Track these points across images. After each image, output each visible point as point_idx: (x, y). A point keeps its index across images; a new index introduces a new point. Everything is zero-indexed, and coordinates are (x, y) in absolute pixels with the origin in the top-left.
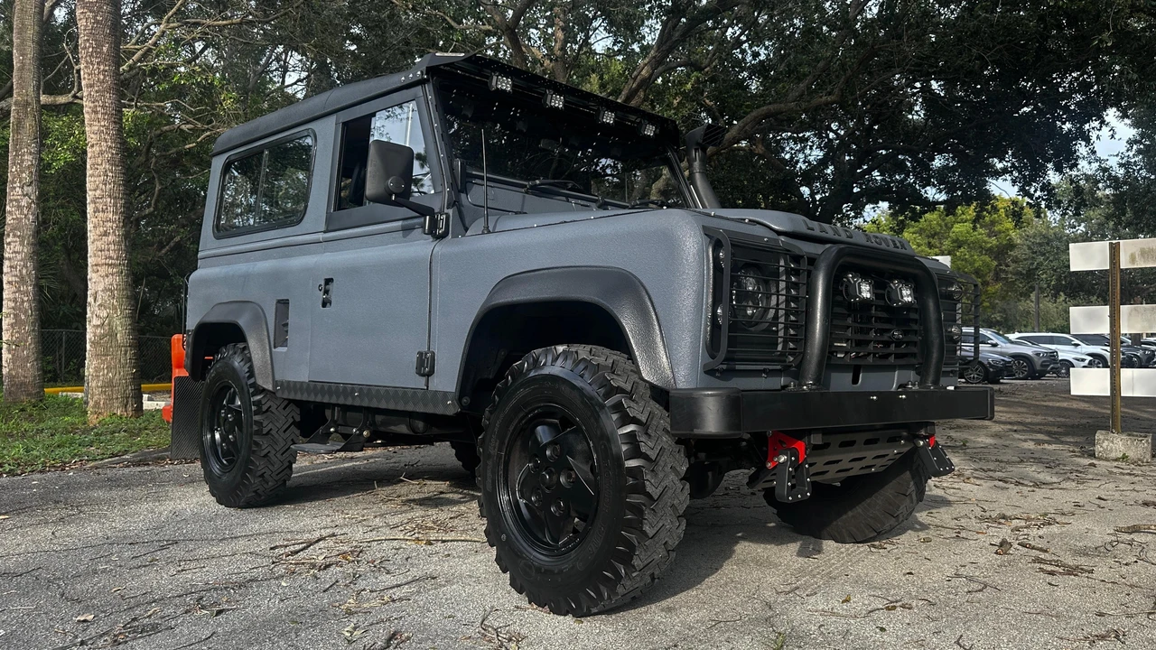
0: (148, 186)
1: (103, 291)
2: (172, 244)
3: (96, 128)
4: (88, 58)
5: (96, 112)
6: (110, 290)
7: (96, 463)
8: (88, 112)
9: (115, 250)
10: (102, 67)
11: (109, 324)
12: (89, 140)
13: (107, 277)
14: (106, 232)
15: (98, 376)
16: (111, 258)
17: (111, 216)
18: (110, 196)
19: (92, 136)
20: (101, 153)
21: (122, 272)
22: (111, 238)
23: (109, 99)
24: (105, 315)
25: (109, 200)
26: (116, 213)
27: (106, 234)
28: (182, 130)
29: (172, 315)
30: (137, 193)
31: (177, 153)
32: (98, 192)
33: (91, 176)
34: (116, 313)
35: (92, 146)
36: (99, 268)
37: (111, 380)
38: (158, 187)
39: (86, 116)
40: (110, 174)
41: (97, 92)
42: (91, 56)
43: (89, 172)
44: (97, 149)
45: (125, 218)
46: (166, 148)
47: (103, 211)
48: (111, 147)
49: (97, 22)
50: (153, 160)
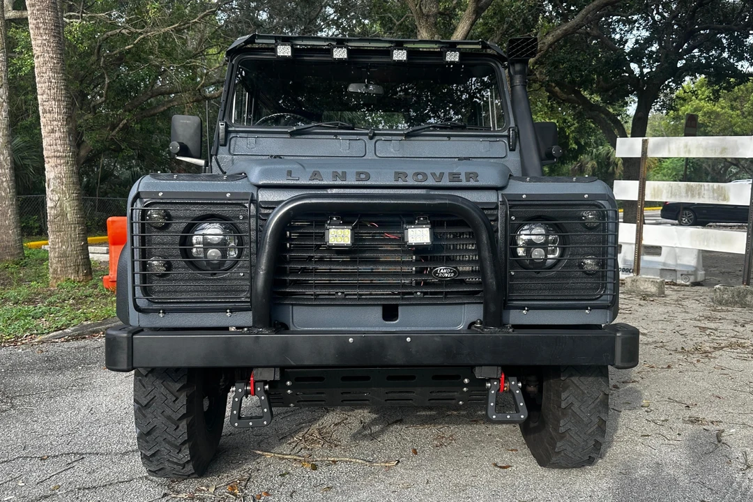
1: (54, 179)
2: (121, 125)
3: (40, 42)
5: (38, 28)
6: (59, 177)
8: (32, 29)
9: (61, 145)
11: (61, 206)
12: (35, 52)
13: (57, 167)
14: (53, 129)
16: (58, 151)
17: (56, 116)
18: (54, 99)
19: (37, 48)
20: (45, 63)
21: (68, 163)
22: (57, 135)
23: (48, 16)
24: (58, 198)
25: (54, 102)
26: (60, 114)
27: (53, 131)
28: (123, 34)
31: (120, 53)
32: (45, 96)
33: (40, 82)
34: (65, 196)
35: (38, 57)
36: (50, 160)
37: (64, 252)
39: (31, 31)
40: (53, 81)
41: (38, 10)
43: (37, 80)
44: (41, 59)
45: (68, 117)
46: (112, 49)
47: (50, 112)
48: (52, 58)
50: (102, 60)
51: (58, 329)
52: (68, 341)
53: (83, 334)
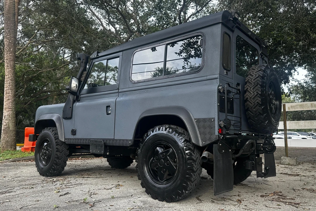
0: (23, 86)
1: (7, 115)
2: (29, 103)
3: (8, 71)
4: (7, 52)
5: (8, 67)
6: (9, 115)
7: (2, 161)
8: (6, 67)
9: (11, 104)
10: (10, 54)
11: (8, 125)
12: (6, 74)
13: (8, 111)
14: (9, 99)
15: (4, 139)
16: (10, 106)
17: (10, 95)
18: (10, 89)
19: (7, 73)
20: (9, 77)
21: (12, 110)
22: (10, 101)
23: (12, 63)
24: (7, 122)
25: (10, 90)
26: (12, 94)
27: (9, 100)
28: (33, 70)
29: (28, 124)
30: (19, 88)
31: (31, 77)
32: (7, 88)
33: (6, 84)
34: (10, 121)
35: (6, 76)
36: (6, 109)
37: (8, 141)
38: (25, 86)
39: (5, 67)
40: (11, 83)
41: (8, 61)
42: (8, 51)
43: (5, 83)
44: (8, 76)
45: (15, 95)
46: (28, 75)
47: (8, 93)
48: (11, 76)
49: (10, 42)
50: (25, 79)
51: (7, 159)
52: (10, 162)
53: (15, 161)
